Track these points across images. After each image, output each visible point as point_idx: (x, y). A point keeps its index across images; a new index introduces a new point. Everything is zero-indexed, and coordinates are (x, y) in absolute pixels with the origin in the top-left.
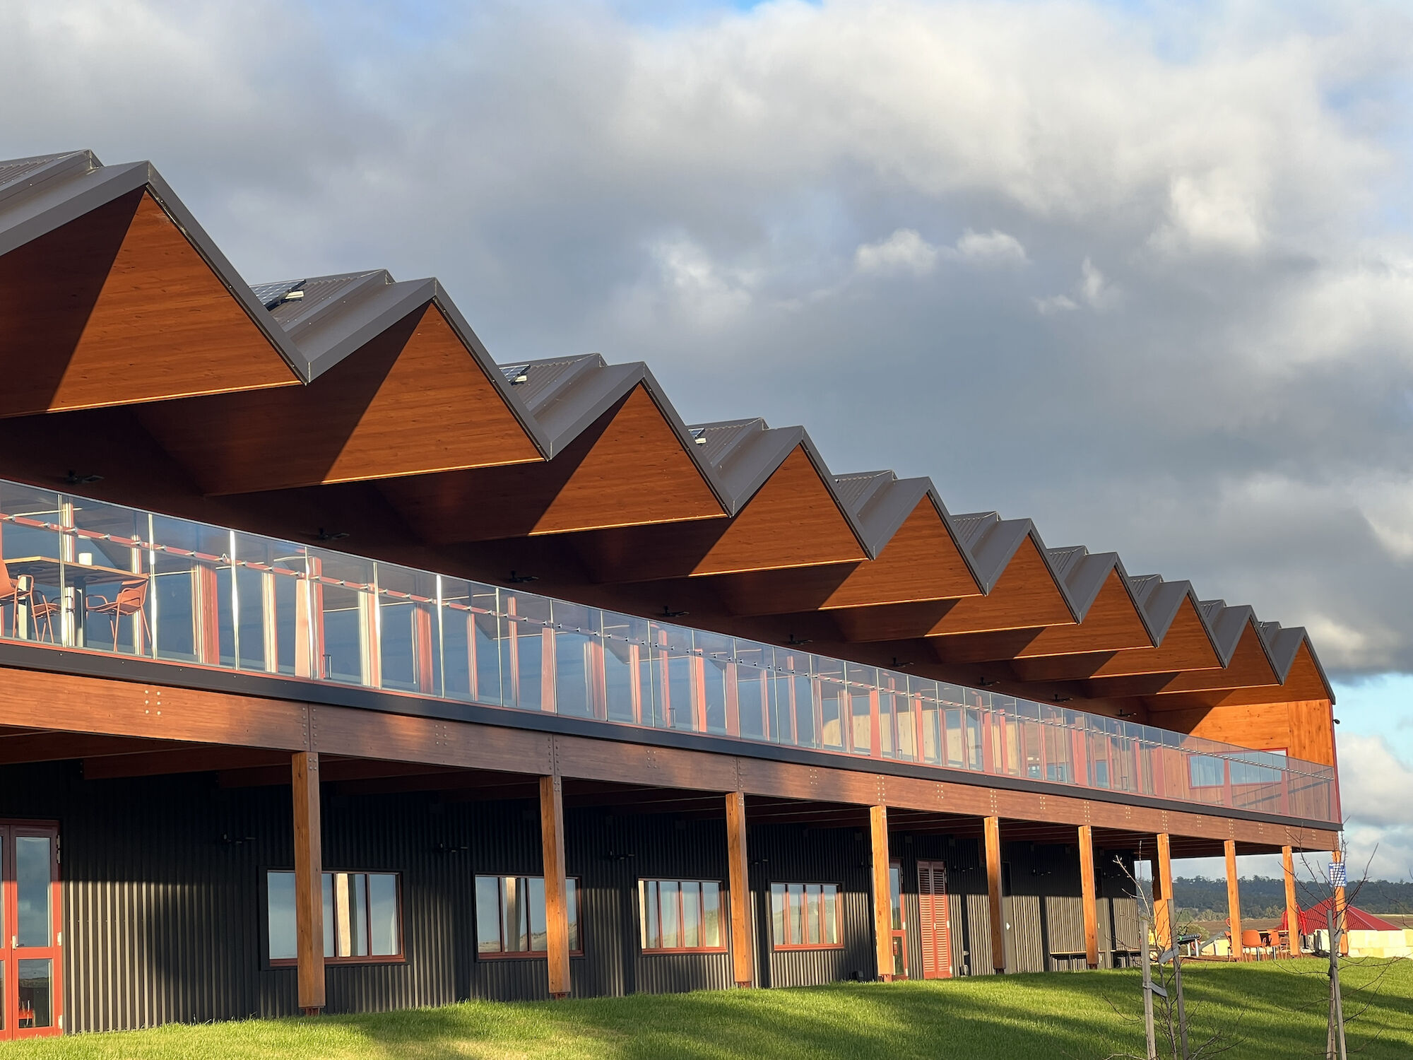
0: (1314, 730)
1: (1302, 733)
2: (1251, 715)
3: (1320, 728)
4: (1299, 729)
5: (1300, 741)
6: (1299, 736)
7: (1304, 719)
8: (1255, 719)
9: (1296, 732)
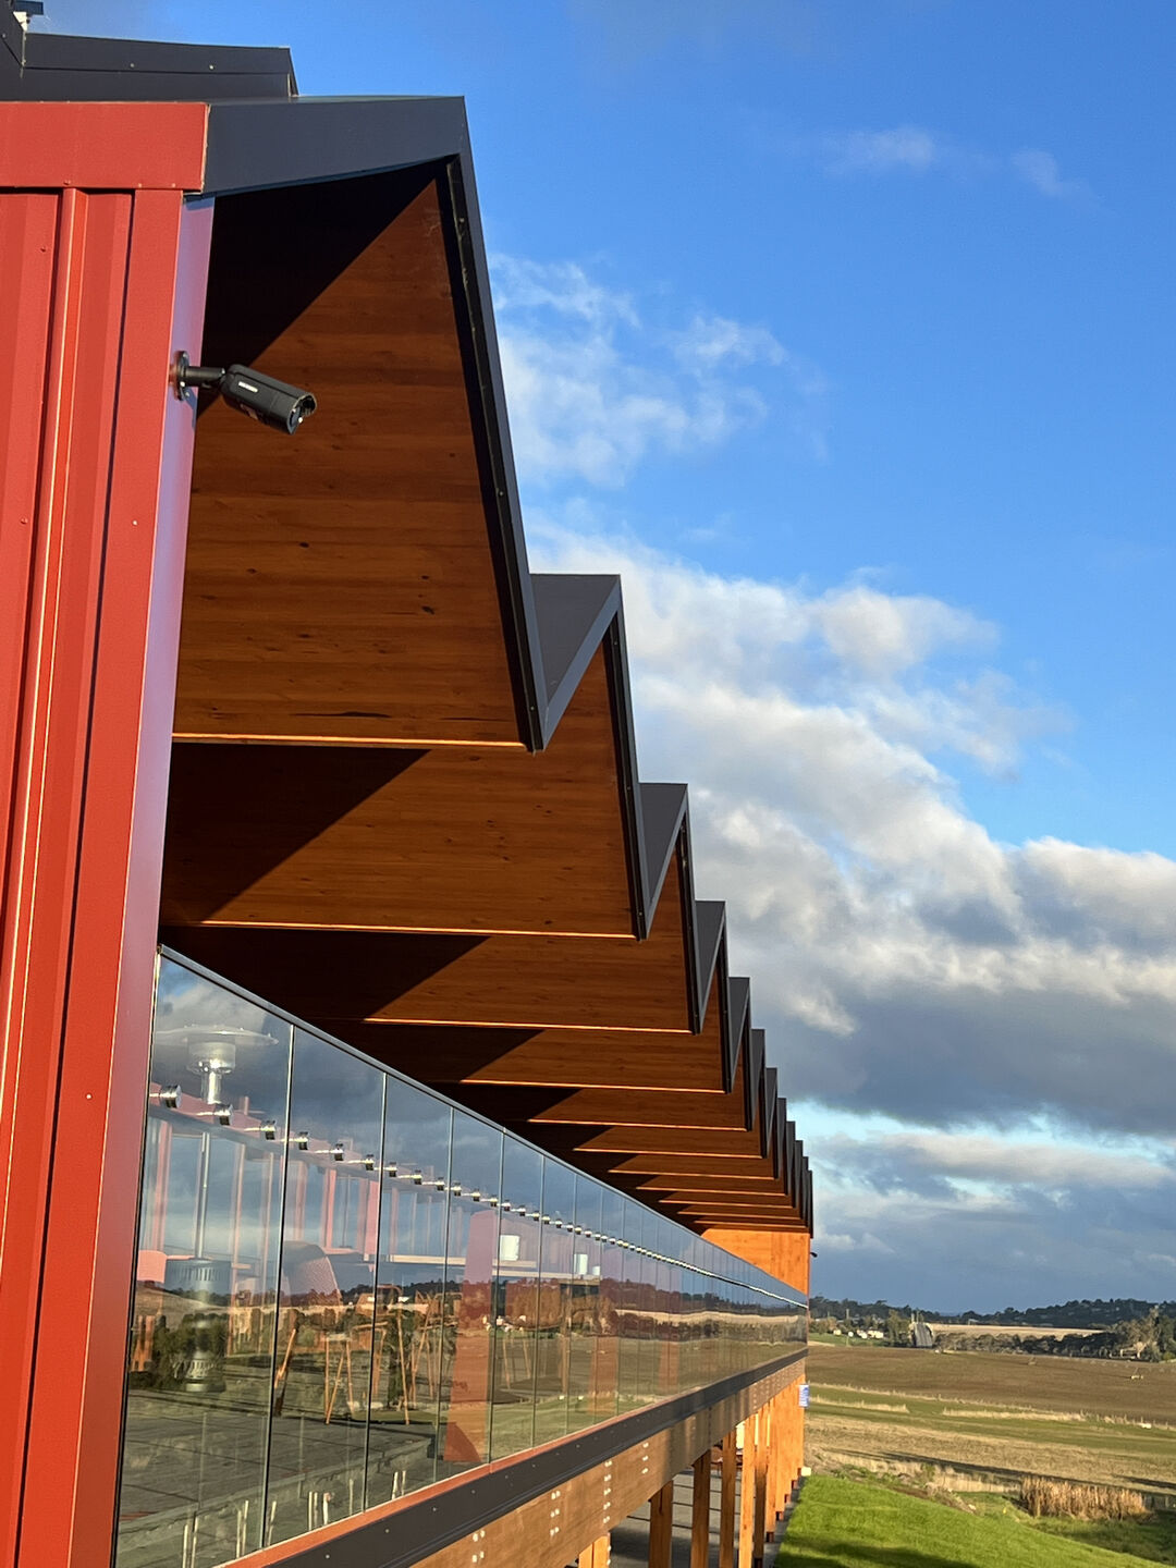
0: (793, 1259)
1: (783, 1263)
2: (739, 1241)
3: (799, 1259)
4: (780, 1258)
5: (780, 1269)
6: (780, 1264)
7: (785, 1249)
8: (742, 1244)
9: (777, 1261)
